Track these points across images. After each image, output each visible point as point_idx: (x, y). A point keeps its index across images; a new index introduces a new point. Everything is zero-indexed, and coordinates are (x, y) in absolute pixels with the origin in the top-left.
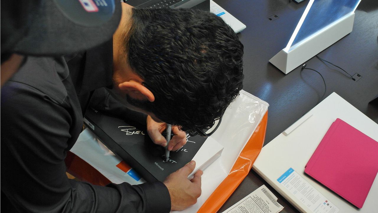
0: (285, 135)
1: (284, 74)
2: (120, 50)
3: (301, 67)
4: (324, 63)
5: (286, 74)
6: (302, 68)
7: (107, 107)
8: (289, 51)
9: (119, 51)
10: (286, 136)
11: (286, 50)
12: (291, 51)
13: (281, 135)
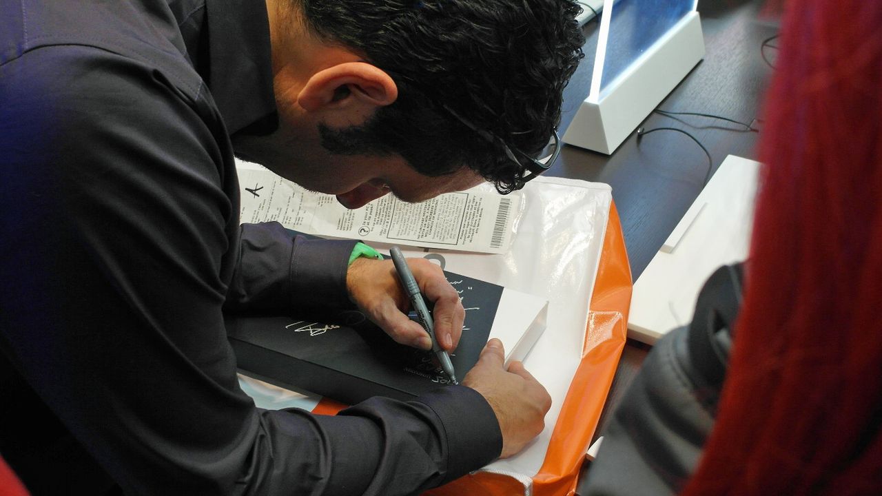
0: (668, 252)
1: (605, 157)
2: (280, 7)
3: (635, 136)
4: (674, 118)
5: (610, 154)
6: (638, 136)
7: (243, 296)
8: (599, 100)
9: (278, 9)
10: (671, 253)
11: (594, 98)
12: (603, 100)
13: (659, 253)
